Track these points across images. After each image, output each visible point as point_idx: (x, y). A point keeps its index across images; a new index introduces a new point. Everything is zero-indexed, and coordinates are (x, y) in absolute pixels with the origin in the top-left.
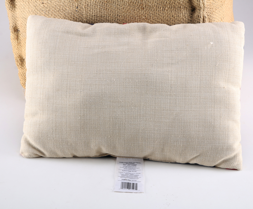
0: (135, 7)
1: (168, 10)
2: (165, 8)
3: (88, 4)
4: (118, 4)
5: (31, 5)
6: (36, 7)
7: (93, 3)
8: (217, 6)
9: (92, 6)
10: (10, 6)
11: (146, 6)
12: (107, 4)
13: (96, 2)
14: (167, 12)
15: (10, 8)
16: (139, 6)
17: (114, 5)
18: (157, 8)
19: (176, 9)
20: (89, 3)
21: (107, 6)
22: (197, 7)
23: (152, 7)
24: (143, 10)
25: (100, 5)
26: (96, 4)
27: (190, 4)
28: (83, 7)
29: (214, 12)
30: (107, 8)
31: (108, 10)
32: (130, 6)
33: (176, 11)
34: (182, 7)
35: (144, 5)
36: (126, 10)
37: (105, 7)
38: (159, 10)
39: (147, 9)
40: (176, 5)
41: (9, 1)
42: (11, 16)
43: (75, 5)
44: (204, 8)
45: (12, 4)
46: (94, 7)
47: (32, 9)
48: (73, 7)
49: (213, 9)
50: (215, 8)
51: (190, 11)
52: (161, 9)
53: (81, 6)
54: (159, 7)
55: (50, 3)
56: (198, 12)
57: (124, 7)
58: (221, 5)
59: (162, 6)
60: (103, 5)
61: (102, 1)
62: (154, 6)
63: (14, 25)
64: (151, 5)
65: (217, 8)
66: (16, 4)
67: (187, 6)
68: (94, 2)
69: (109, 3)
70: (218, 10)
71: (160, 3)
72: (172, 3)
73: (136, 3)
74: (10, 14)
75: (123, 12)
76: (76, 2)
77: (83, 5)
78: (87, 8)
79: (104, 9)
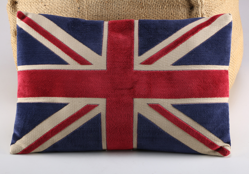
0: (135, 6)
1: (166, 8)
2: (164, 6)
3: (89, 4)
4: (118, 4)
5: (33, 8)
6: (38, 10)
7: (94, 3)
8: (216, 5)
9: (94, 6)
10: (12, 10)
11: (145, 5)
12: (108, 4)
13: (97, 2)
14: (166, 10)
15: (11, 12)
16: (139, 5)
17: (115, 5)
18: (156, 6)
19: (174, 7)
20: (91, 4)
21: (108, 6)
22: (196, 5)
23: (151, 5)
24: (142, 9)
25: (101, 5)
26: (97, 4)
27: (189, 2)
28: (85, 8)
29: (213, 10)
30: (108, 7)
31: (109, 9)
32: (130, 5)
33: (175, 9)
34: (180, 5)
35: (144, 4)
36: (126, 9)
37: (106, 7)
38: (158, 9)
39: (147, 7)
40: (175, 3)
41: (11, 5)
42: (12, 19)
43: (77, 6)
44: (202, 6)
45: (14, 8)
46: (95, 7)
47: (34, 12)
48: (75, 7)
49: (212, 7)
50: (214, 6)
51: (188, 9)
52: (160, 7)
53: (83, 6)
54: (158, 6)
55: (52, 5)
56: (196, 10)
57: (124, 6)
58: (221, 4)
59: (161, 5)
60: (104, 5)
61: (103, 1)
62: (153, 5)
63: (15, 29)
64: (150, 4)
65: (216, 6)
66: (18, 7)
67: (185, 4)
68: (96, 3)
69: (110, 3)
70: (217, 8)
71: (159, 2)
72: (171, 1)
73: (136, 2)
74: (11, 18)
75: (123, 11)
76: (77, 3)
77: (85, 6)
78: (88, 9)
79: (105, 9)
